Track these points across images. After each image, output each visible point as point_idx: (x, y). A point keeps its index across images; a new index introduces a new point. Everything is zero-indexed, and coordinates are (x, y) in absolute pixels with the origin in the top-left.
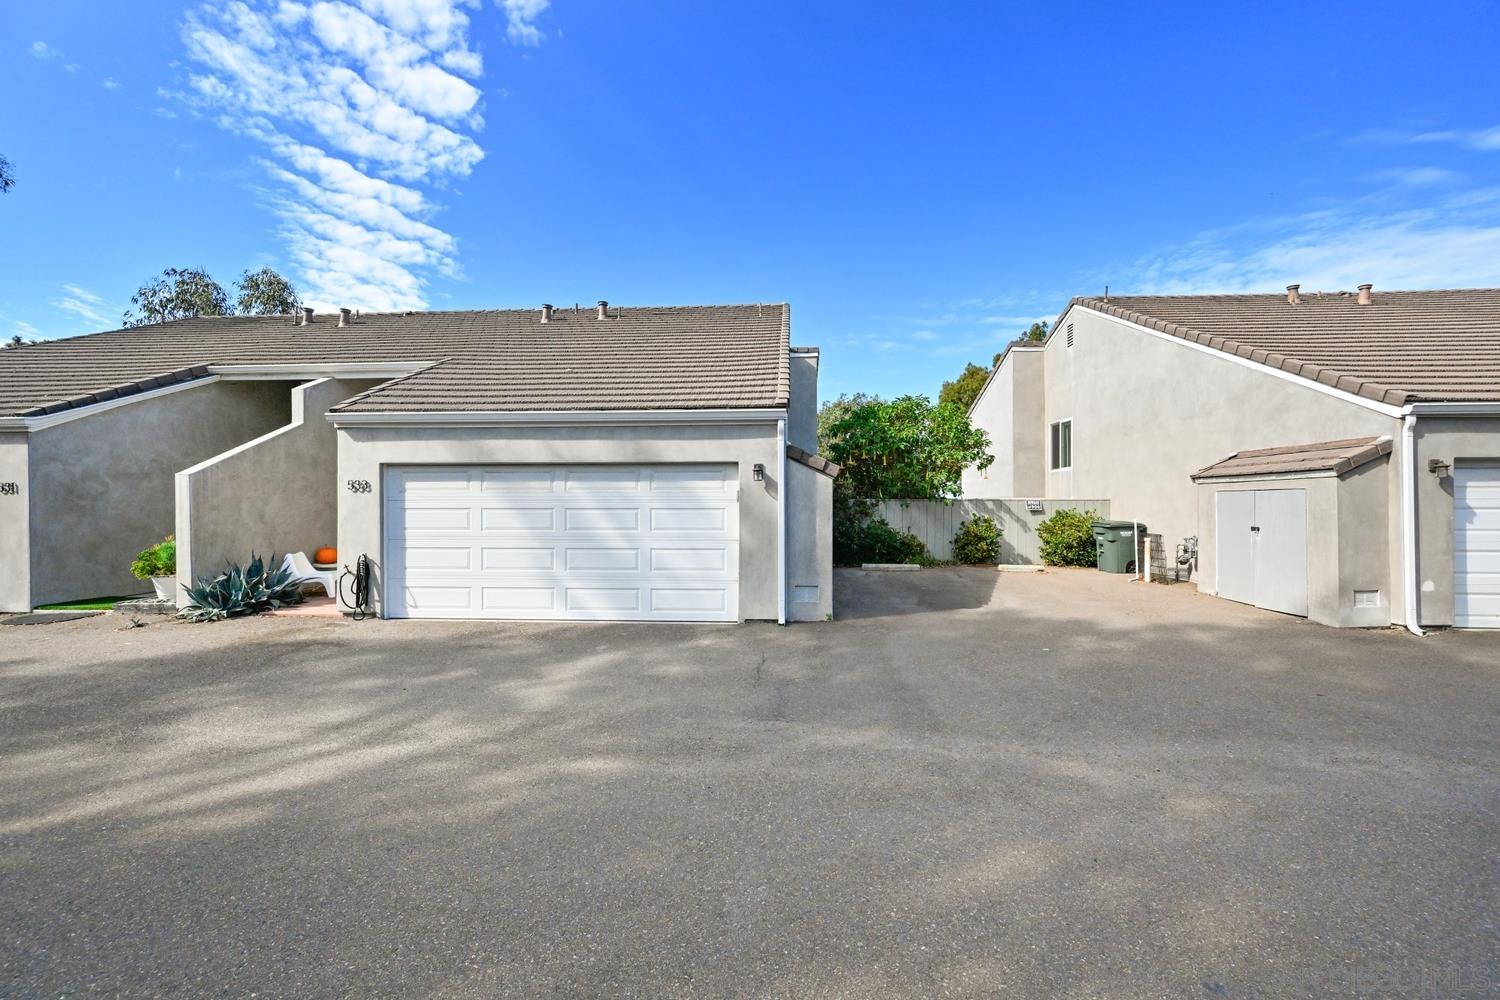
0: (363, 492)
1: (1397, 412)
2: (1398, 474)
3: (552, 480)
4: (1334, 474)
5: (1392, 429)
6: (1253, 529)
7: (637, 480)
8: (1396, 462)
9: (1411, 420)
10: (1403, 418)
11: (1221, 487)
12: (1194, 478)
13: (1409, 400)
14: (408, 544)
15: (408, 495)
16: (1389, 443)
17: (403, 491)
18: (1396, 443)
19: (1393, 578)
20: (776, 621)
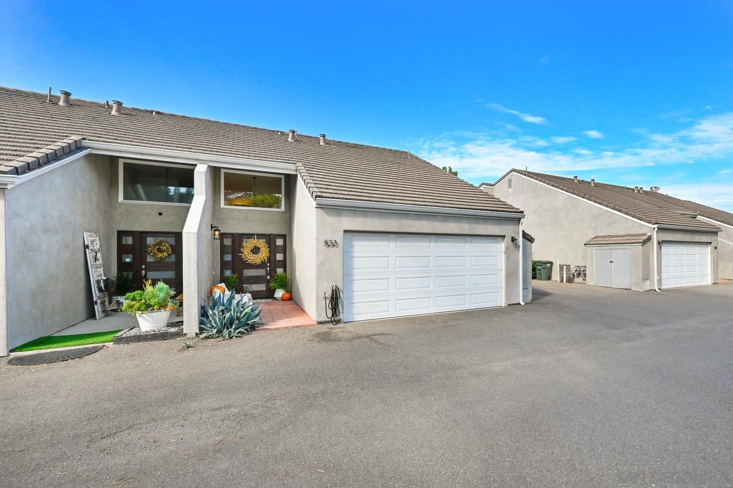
0: (333, 247)
1: (653, 226)
2: (653, 245)
3: (430, 242)
4: (641, 244)
5: (651, 232)
6: (611, 262)
7: (466, 242)
8: (652, 241)
9: (656, 229)
10: (654, 229)
11: (596, 248)
12: (585, 244)
13: (656, 223)
14: (355, 278)
15: (355, 249)
16: (651, 235)
17: (352, 247)
18: (652, 235)
19: (651, 275)
20: (519, 304)
